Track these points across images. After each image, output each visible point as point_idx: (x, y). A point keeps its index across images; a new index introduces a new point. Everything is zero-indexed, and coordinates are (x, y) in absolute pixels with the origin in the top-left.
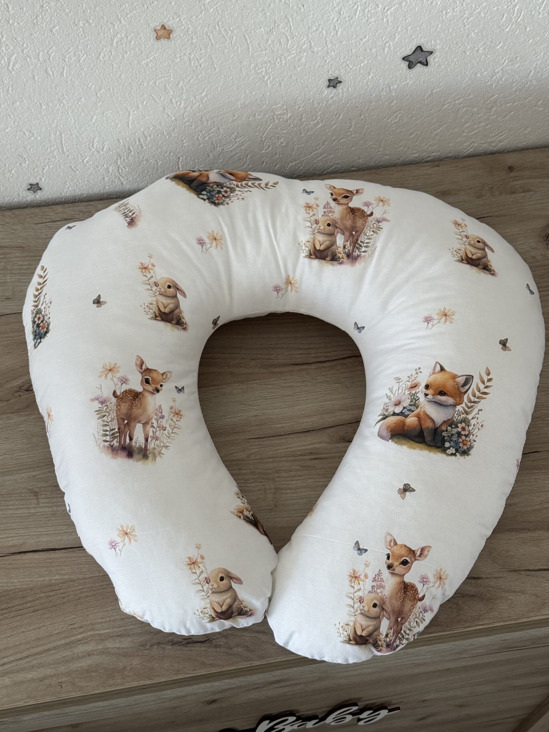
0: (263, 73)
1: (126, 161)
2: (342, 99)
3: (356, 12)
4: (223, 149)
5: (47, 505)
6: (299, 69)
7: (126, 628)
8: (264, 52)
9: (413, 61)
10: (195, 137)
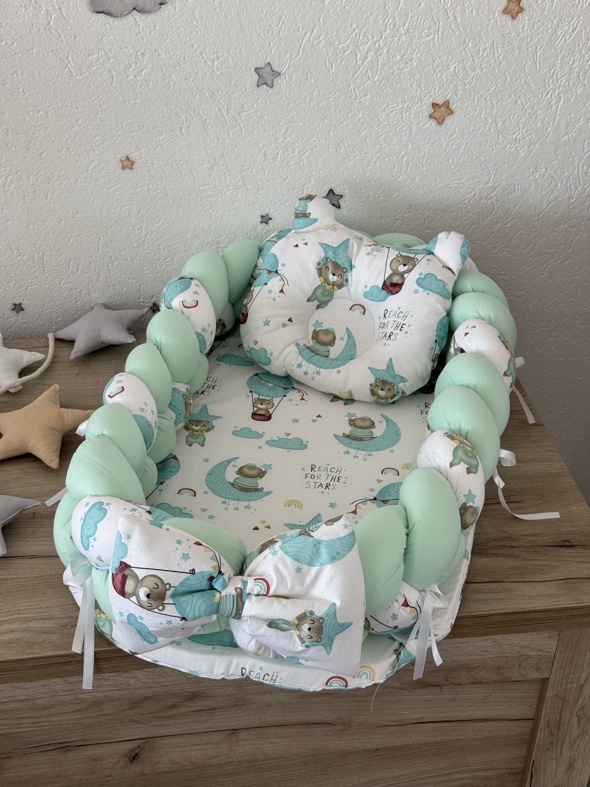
8: (208, 187)
10: (154, 265)
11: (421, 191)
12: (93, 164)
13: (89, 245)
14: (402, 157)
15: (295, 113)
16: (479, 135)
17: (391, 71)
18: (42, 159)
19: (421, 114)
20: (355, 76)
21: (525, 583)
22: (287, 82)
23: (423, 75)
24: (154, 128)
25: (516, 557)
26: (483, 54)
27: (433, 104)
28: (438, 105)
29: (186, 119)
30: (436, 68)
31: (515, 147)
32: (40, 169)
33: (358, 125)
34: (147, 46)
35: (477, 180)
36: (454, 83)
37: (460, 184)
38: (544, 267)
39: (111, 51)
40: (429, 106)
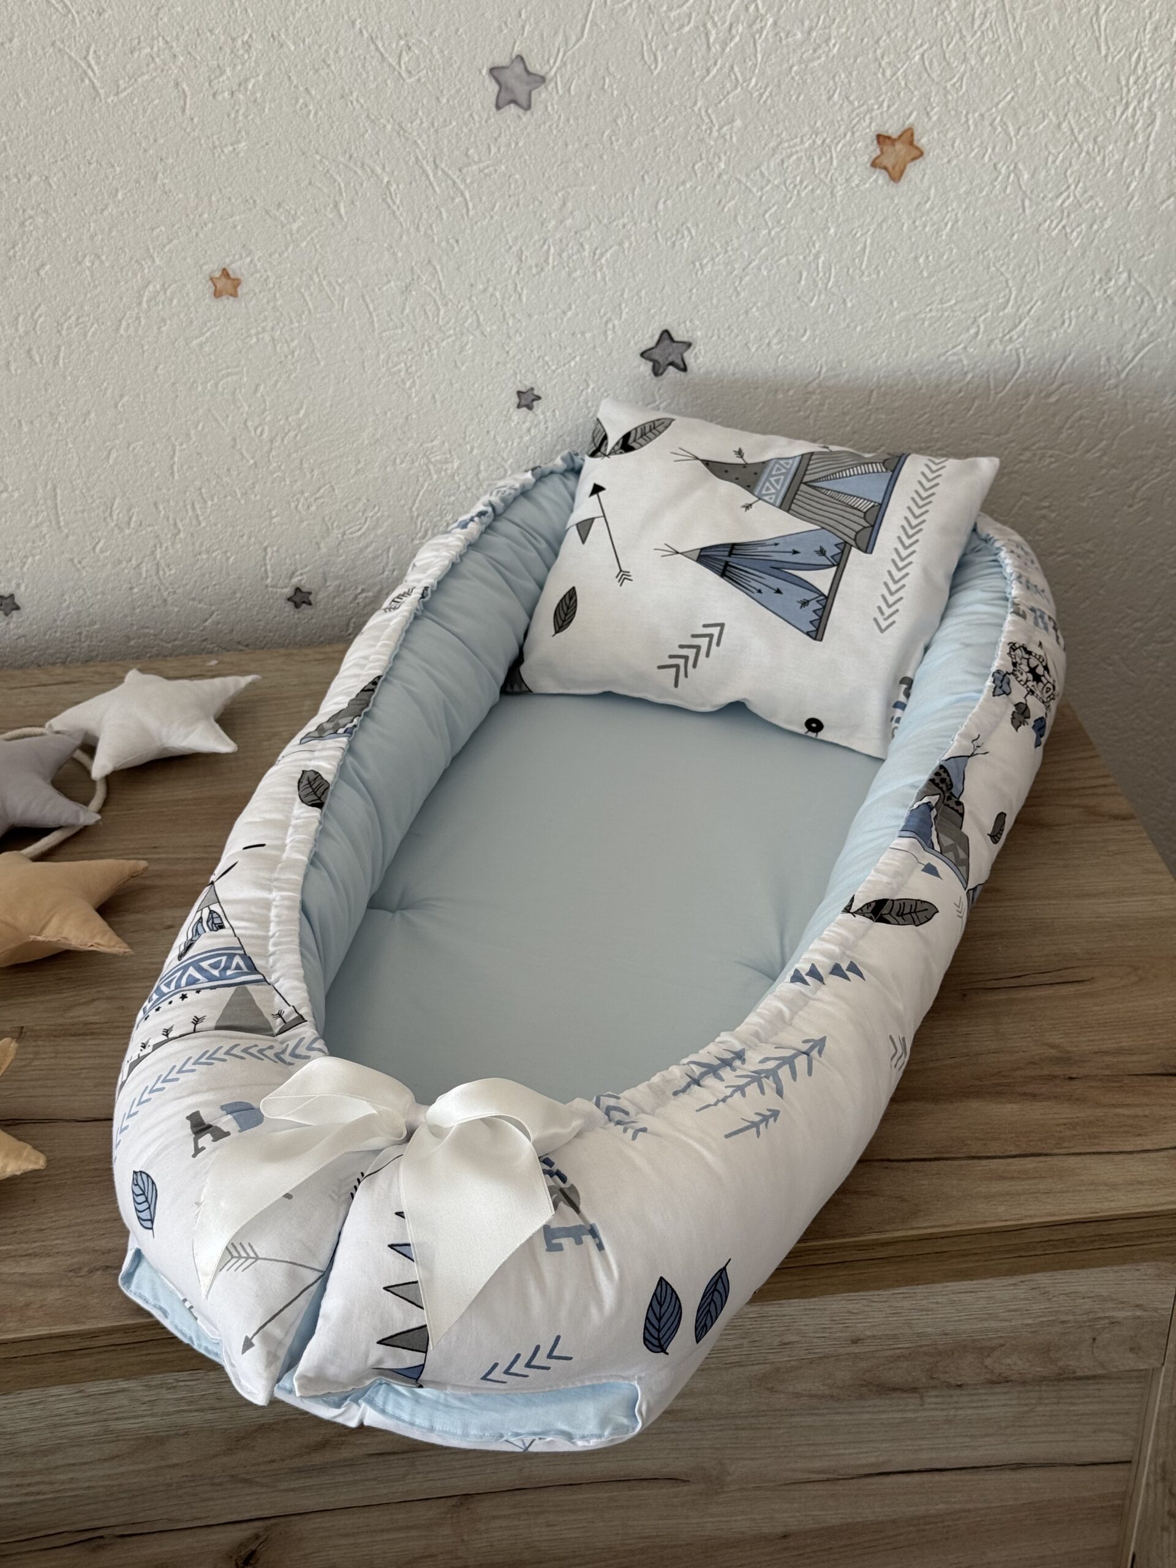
0: (403, 373)
1: (171, 551)
2: (546, 435)
3: (548, 258)
4: (344, 534)
6: (463, 368)
8: (399, 331)
9: (661, 360)
10: (293, 505)
11: (859, 329)
12: (151, 288)
13: (153, 464)
14: (817, 256)
15: (581, 165)
16: (981, 201)
17: (785, 66)
18: (42, 280)
19: (853, 159)
20: (707, 79)
21: (1101, 1156)
22: (561, 97)
23: (855, 73)
24: (279, 205)
25: (1079, 1100)
26: (982, 24)
27: (879, 136)
28: (889, 138)
29: (347, 184)
30: (882, 57)
31: (1060, 227)
32: (39, 300)
33: (718, 187)
34: (256, 27)
35: (981, 300)
36: (923, 90)
37: (944, 310)
38: (1133, 488)
39: (178, 40)
40: (869, 141)
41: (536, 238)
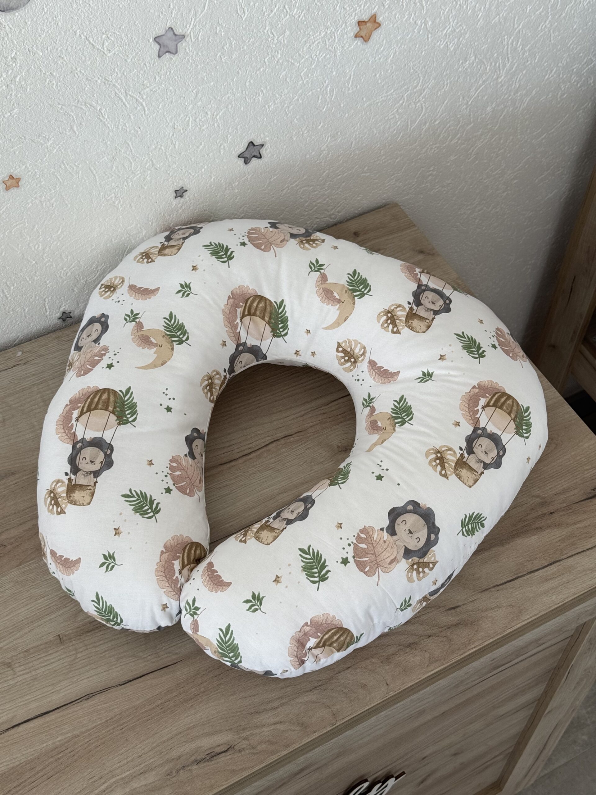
0: (113, 199)
2: (190, 207)
3: (189, 123)
4: (86, 281)
5: (24, 672)
7: (146, 764)
8: (111, 179)
9: (248, 156)
10: (58, 276)
14: (327, 87)
15: (204, 74)
16: (407, 41)
19: (346, 36)
20: (270, 16)
22: (194, 43)
24: (39, 136)
28: (364, 22)
29: (77, 116)
31: (445, 43)
33: (277, 67)
34: (19, 48)
35: (406, 87)
37: (388, 96)
40: (354, 25)
41: (182, 116)
